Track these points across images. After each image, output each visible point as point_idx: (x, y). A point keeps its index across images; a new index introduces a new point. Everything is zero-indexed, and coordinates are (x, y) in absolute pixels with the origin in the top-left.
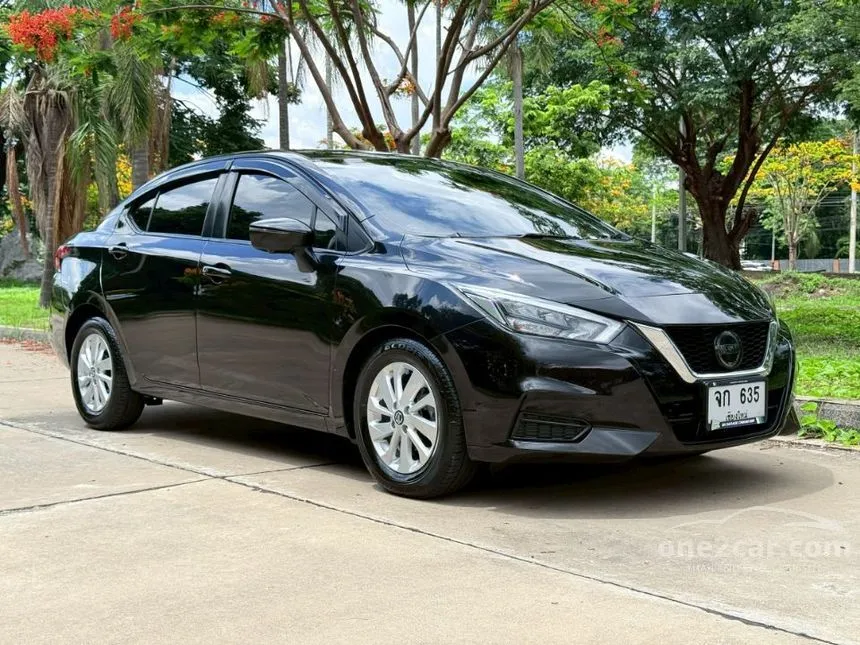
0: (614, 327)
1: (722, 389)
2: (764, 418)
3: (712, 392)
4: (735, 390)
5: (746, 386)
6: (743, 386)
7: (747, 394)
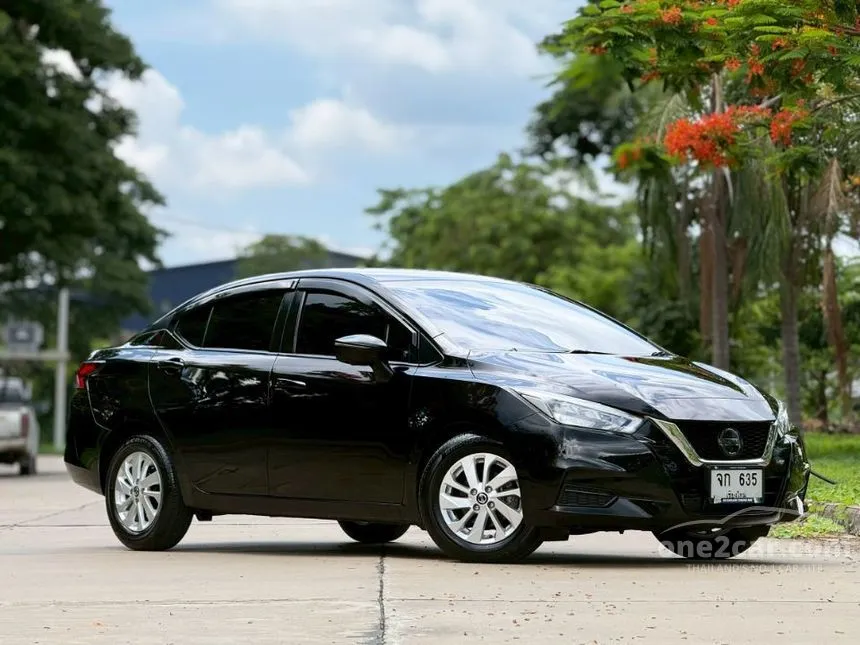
0: (637, 422)
1: (723, 472)
2: (761, 499)
3: (714, 474)
4: (735, 474)
5: (745, 472)
6: (741, 472)
7: (746, 479)
